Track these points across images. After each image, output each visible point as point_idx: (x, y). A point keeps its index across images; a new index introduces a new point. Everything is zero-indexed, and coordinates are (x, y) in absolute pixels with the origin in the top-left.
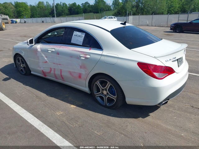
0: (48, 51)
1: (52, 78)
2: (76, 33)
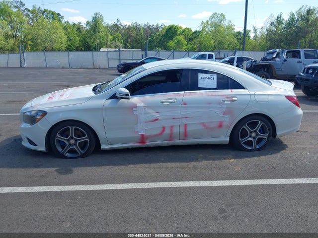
2: (202, 75)
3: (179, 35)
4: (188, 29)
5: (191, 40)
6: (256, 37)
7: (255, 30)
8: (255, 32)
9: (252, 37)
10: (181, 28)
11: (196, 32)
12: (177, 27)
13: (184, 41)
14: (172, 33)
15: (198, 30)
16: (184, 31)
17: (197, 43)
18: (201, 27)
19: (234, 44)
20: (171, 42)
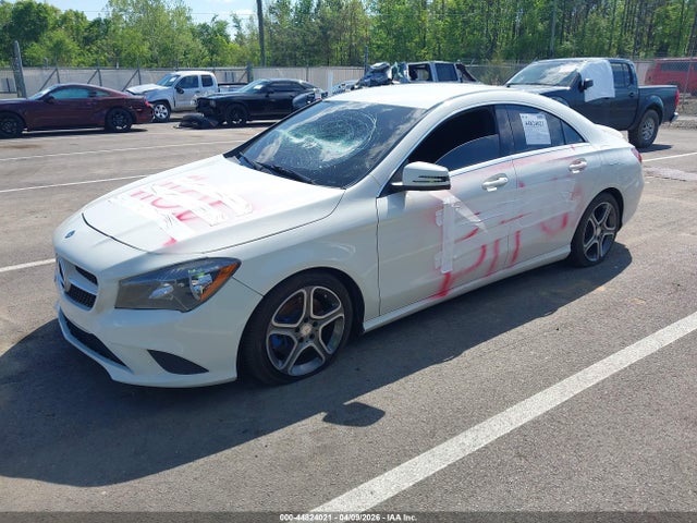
0: (485, 188)
1: (467, 285)
2: (526, 118)
3: (54, 28)
4: (76, 14)
5: (87, 41)
6: (239, 36)
7: (237, 21)
8: (238, 27)
9: (233, 38)
10: (56, 11)
11: (97, 22)
12: (42, 9)
13: (71, 44)
14: (34, 23)
15: (103, 17)
16: (65, 19)
17: (105, 48)
18: (111, 10)
19: (198, 53)
20: (36, 46)
